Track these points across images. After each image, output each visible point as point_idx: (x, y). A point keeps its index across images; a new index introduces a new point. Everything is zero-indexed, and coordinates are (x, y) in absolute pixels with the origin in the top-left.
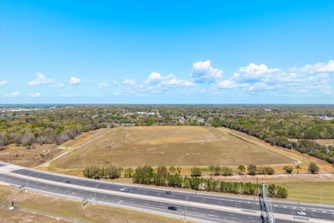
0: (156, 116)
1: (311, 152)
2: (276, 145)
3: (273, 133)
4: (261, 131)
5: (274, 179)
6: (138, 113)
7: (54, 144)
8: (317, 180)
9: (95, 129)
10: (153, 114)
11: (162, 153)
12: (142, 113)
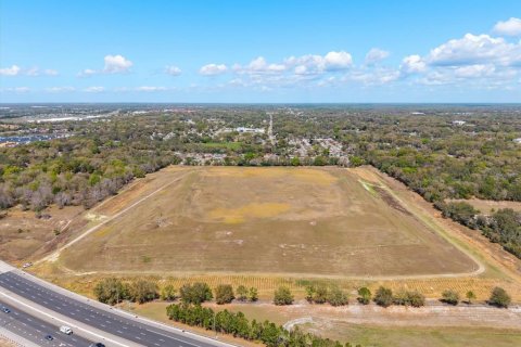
0: (265, 137)
1: (509, 245)
2: (452, 216)
3: (450, 188)
4: (429, 184)
5: (420, 317)
6: (238, 129)
7: (81, 208)
8: (504, 324)
9: (157, 170)
10: (262, 131)
11: (240, 242)
12: (245, 130)
